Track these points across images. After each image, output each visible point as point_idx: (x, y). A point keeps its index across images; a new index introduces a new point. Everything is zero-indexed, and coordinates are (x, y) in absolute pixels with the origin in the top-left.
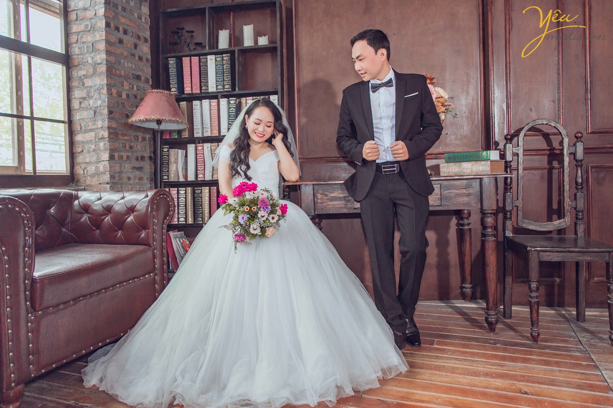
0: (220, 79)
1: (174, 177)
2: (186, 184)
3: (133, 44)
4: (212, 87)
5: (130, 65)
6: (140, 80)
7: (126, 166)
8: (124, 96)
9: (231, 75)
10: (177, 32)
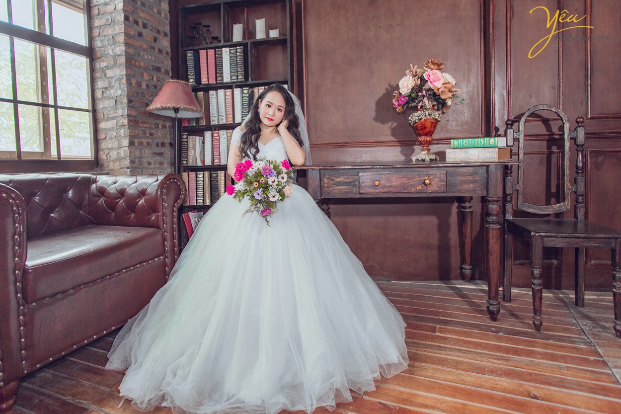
0: (234, 70)
1: (192, 162)
2: (204, 169)
3: (153, 37)
4: (227, 78)
5: (150, 57)
6: (160, 71)
7: (147, 151)
8: (144, 86)
9: (245, 67)
10: (196, 27)
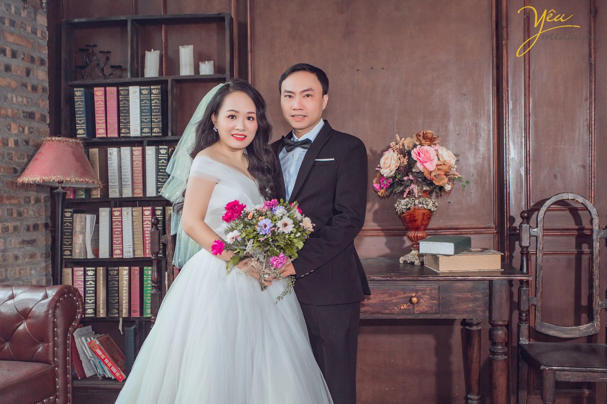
0: (146, 119)
1: (80, 253)
2: (96, 263)
3: (25, 69)
4: (135, 130)
5: (20, 99)
6: (34, 118)
7: (13, 240)
8: (11, 144)
9: (162, 115)
10: (86, 50)
